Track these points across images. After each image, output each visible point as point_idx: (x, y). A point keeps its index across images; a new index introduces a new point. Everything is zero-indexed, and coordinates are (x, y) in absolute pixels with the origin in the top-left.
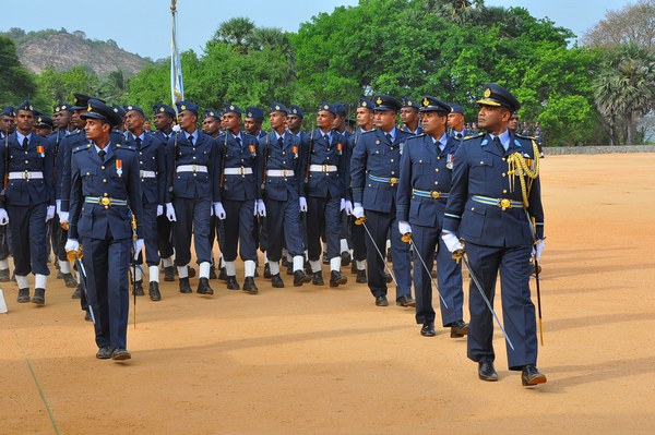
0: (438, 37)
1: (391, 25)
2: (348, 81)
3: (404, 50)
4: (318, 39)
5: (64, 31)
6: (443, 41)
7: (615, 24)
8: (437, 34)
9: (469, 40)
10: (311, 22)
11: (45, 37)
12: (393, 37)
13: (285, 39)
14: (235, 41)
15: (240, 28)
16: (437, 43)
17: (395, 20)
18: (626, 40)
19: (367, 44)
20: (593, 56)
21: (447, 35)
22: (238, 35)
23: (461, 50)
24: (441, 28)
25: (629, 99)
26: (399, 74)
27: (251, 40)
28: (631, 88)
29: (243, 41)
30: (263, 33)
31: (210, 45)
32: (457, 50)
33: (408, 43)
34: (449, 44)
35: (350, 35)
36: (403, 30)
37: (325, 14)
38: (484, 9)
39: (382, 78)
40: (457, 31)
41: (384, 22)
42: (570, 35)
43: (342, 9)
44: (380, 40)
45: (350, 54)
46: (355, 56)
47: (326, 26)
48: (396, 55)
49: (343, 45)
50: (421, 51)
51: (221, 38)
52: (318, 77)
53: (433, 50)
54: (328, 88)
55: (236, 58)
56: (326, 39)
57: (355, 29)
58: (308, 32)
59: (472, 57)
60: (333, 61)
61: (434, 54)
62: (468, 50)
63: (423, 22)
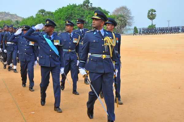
1: (74, 10)
3: (76, 15)
4: (59, 13)
5: (5, 12)
7: (117, 10)
9: (89, 13)
10: (57, 10)
11: (1, 13)
12: (74, 13)
13: (52, 13)
14: (42, 14)
15: (42, 11)
16: (83, 14)
18: (119, 13)
19: (69, 14)
20: (114, 17)
22: (42, 13)
24: (84, 11)
25: (121, 25)
27: (45, 14)
28: (121, 23)
29: (43, 14)
30: (47, 12)
31: (36, 15)
32: (87, 15)
33: (77, 14)
34: (86, 14)
36: (76, 11)
37: (60, 8)
38: (92, 7)
40: (87, 12)
41: (72, 10)
42: (109, 13)
43: (64, 7)
44: (72, 13)
45: (66, 16)
46: (66, 17)
47: (61, 11)
48: (75, 16)
49: (64, 15)
50: (80, 16)
51: (39, 13)
52: (59, 21)
54: (61, 23)
55: (42, 17)
56: (60, 13)
57: (66, 11)
58: (57, 12)
60: (62, 18)
61: (82, 16)
62: (89, 15)
63: (80, 10)
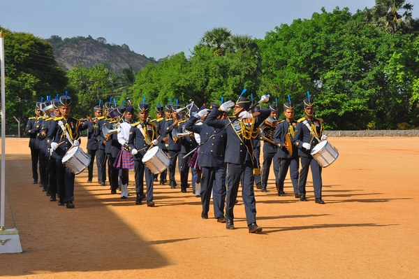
0: (374, 43)
1: (337, 33)
2: (303, 76)
3: (347, 52)
4: (279, 44)
5: (90, 38)
6: (378, 45)
8: (373, 40)
9: (398, 46)
10: (275, 31)
11: (76, 42)
12: (339, 43)
13: (254, 45)
14: (216, 46)
15: (220, 36)
16: (373, 47)
17: (340, 29)
19: (318, 48)
21: (382, 41)
22: (219, 41)
23: (392, 53)
24: (377, 36)
26: (344, 71)
27: (228, 45)
29: (222, 45)
30: (237, 40)
31: (197, 49)
32: (389, 53)
33: (350, 47)
34: (383, 48)
35: (304, 41)
36: (347, 37)
37: (286, 25)
38: (412, 21)
39: (329, 74)
40: (389, 37)
41: (332, 31)
43: (299, 21)
44: (328, 45)
45: (305, 56)
46: (308, 57)
47: (287, 34)
48: (341, 56)
49: (299, 49)
50: (360, 54)
51: (205, 43)
52: (279, 73)
53: (370, 53)
54: (286, 81)
55: (216, 58)
56: (286, 44)
57: (308, 37)
58: (272, 39)
59: (401, 58)
60: (291, 61)
61: (370, 56)
62: (398, 53)
63: (363, 32)
